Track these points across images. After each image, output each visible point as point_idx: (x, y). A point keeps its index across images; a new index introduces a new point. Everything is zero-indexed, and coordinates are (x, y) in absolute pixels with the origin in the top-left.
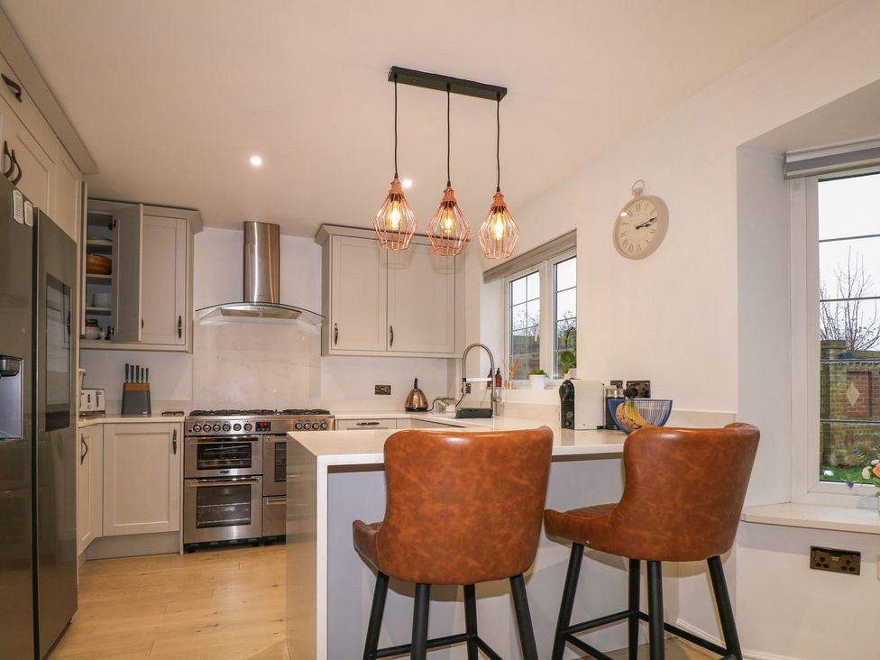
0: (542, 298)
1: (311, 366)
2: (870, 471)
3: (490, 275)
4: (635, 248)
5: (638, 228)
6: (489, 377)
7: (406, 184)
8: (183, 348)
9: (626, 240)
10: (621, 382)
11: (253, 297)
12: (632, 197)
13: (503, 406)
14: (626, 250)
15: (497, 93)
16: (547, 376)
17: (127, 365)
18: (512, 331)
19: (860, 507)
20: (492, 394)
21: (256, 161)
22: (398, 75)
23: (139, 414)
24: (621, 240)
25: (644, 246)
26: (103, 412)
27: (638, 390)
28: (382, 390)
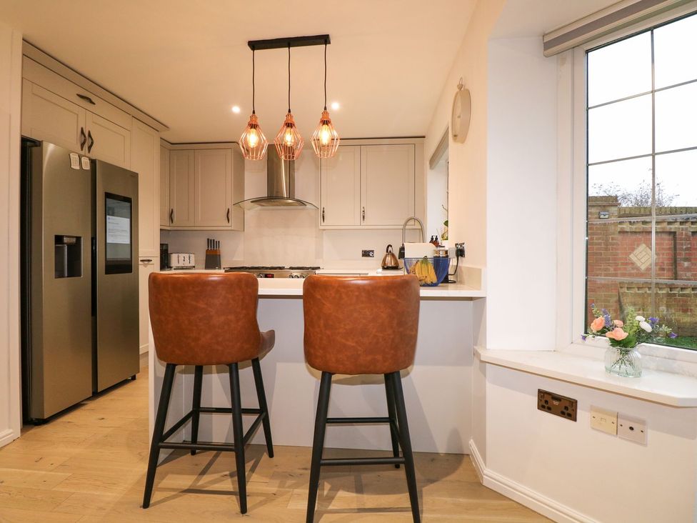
1: (316, 237)
7: (335, 106)
8: (230, 228)
11: (283, 194)
15: (324, 40)
17: (208, 239)
21: (236, 110)
22: (255, 45)
23: (214, 268)
26: (194, 267)
28: (366, 254)
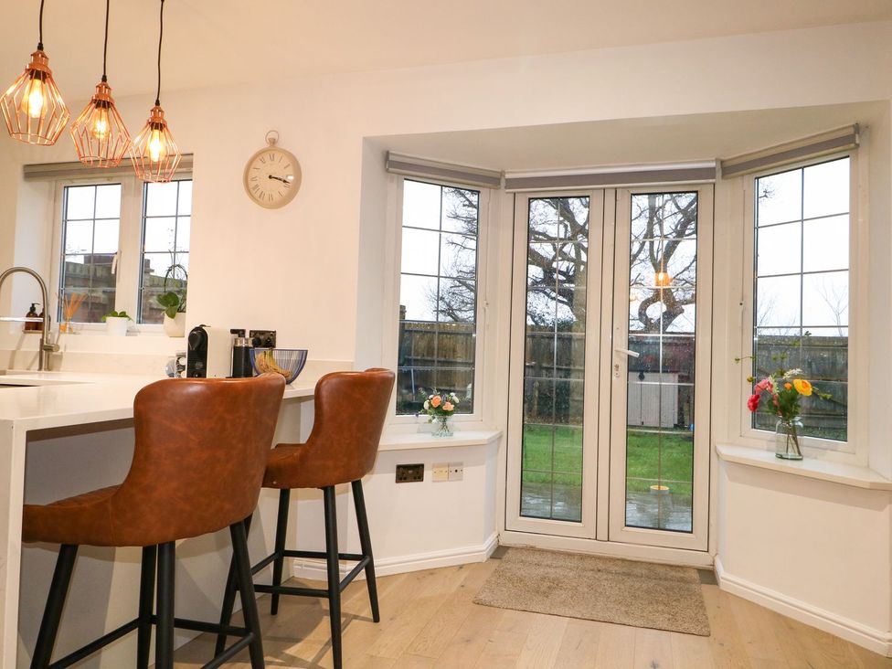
0: (123, 218)
2: (429, 403)
3: (34, 172)
4: (266, 197)
5: (270, 177)
6: (28, 316)
9: (257, 186)
10: (244, 331)
12: (265, 145)
13: (60, 357)
14: (257, 195)
16: (130, 319)
18: (64, 254)
19: (419, 432)
20: (42, 341)
24: (252, 184)
25: (277, 197)
27: (265, 340)
